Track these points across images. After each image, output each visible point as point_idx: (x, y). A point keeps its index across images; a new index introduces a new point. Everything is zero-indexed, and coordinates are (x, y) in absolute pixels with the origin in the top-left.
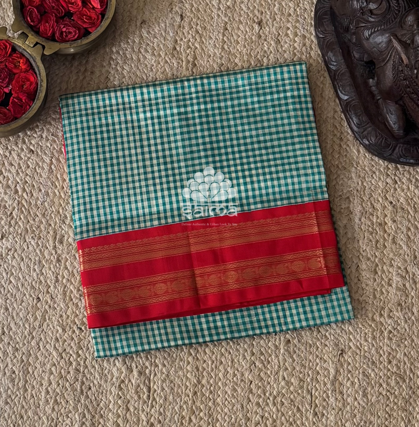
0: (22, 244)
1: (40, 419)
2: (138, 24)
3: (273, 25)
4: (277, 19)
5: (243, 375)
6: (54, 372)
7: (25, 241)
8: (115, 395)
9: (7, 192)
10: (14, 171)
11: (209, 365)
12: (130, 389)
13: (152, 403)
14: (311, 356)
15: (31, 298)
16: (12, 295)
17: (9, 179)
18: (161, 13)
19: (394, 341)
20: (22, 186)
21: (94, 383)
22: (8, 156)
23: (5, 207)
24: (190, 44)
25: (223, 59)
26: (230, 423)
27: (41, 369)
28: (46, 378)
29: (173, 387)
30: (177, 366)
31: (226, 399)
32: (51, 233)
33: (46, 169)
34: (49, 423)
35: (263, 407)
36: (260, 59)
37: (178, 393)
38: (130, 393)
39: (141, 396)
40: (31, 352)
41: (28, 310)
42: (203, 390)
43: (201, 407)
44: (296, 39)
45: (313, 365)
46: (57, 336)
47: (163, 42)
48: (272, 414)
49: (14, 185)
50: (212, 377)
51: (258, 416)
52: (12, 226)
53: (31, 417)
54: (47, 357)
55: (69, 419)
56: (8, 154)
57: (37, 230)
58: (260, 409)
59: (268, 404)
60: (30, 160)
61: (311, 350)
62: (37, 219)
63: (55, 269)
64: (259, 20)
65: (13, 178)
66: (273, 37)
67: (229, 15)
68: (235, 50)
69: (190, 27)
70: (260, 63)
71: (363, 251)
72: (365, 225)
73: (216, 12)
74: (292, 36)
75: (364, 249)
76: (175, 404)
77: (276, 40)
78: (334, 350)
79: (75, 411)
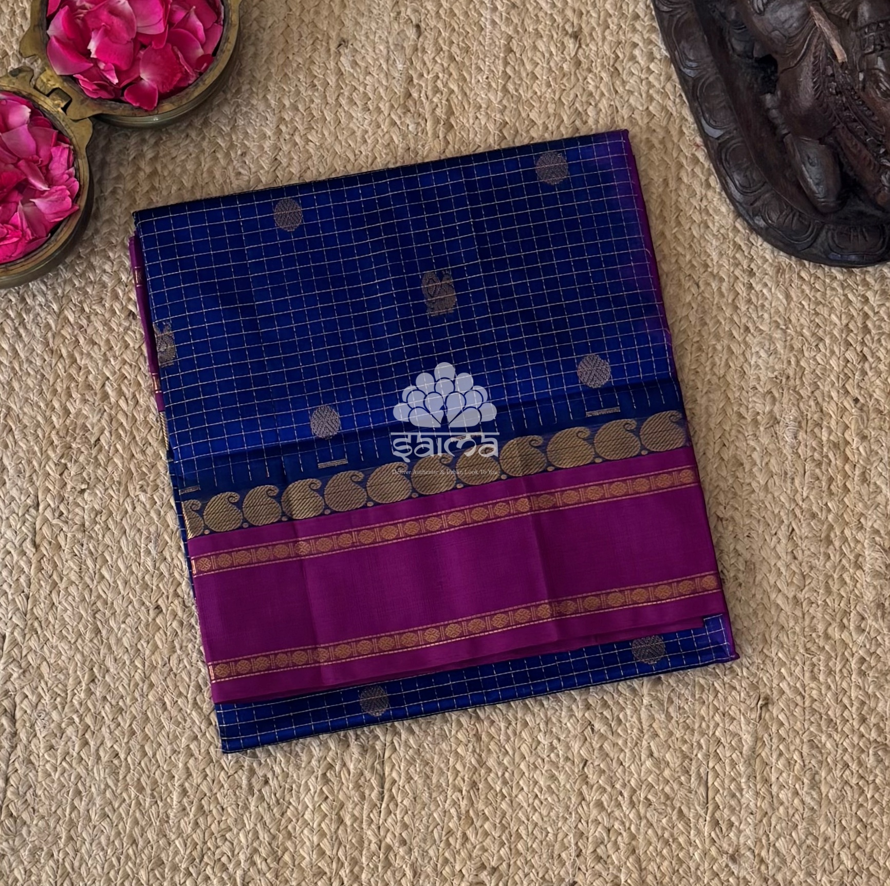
0: (121, 501)
1: (170, 844)
2: (333, 48)
3: (604, 39)
4: (611, 26)
5: (568, 748)
6: (196, 753)
7: (128, 495)
8: (315, 792)
9: (87, 397)
10: (96, 354)
11: (500, 730)
12: (344, 781)
13: (388, 805)
14: (704, 708)
15: (143, 608)
16: (105, 602)
17: (89, 372)
18: (377, 23)
20: (115, 385)
21: (274, 772)
22: (85, 326)
23: (84, 428)
24: (439, 83)
25: (507, 112)
26: (544, 843)
27: (169, 748)
28: (181, 765)
29: (429, 773)
30: (437, 732)
31: (537, 796)
34: (188, 852)
35: (609, 811)
36: (580, 109)
37: (439, 786)
38: (344, 788)
39: (367, 792)
40: (149, 714)
41: (138, 631)
42: (489, 779)
43: (486, 811)
44: (652, 66)
45: (708, 727)
47: (384, 83)
48: (627, 825)
49: (100, 383)
50: (507, 752)
51: (599, 829)
52: (100, 465)
53: (152, 842)
54: (180, 723)
55: (227, 843)
56: (84, 322)
57: (150, 473)
58: (604, 814)
59: (619, 804)
60: (129, 332)
61: (704, 697)
62: (149, 451)
64: (575, 30)
65: (98, 369)
66: (606, 63)
67: (516, 21)
68: (530, 94)
69: (437, 49)
70: (581, 119)
71: (803, 500)
72: (806, 446)
73: (488, 17)
74: (642, 61)
75: (805, 495)
76: (433, 808)
77: (612, 70)
78: (750, 697)
79: (239, 827)
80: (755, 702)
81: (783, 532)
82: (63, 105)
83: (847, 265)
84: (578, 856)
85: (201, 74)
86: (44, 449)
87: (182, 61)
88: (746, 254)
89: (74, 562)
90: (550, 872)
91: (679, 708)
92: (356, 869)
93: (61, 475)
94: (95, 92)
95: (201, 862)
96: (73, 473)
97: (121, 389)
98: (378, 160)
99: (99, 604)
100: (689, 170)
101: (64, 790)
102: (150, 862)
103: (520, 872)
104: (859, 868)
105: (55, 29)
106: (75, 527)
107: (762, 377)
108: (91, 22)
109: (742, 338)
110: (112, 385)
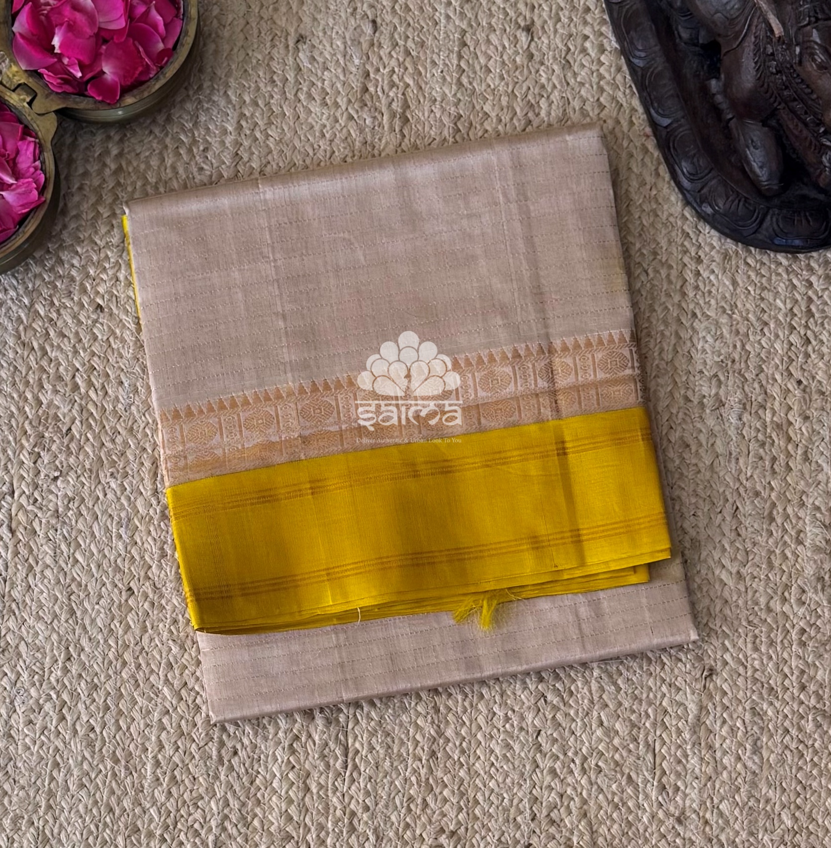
0: (93, 488)
1: (145, 812)
2: (291, 44)
3: (556, 31)
4: (563, 19)
5: (522, 718)
6: (169, 728)
7: (100, 482)
8: (283, 762)
9: (58, 388)
10: (67, 347)
11: (458, 702)
12: (310, 751)
13: (352, 774)
14: (652, 679)
15: (116, 590)
16: (80, 585)
17: (59, 364)
18: (334, 19)
19: (810, 649)
20: (85, 376)
21: (243, 744)
22: (55, 319)
23: (56, 418)
24: (395, 77)
25: (462, 104)
26: (500, 808)
27: (142, 722)
28: (153, 738)
29: (391, 743)
30: (398, 704)
31: (493, 764)
32: (147, 464)
33: (128, 341)
34: (162, 819)
35: (562, 777)
36: (533, 101)
37: (400, 755)
38: (310, 758)
39: (332, 762)
40: (122, 690)
41: (111, 612)
42: (448, 749)
43: (445, 779)
44: (603, 58)
45: (656, 697)
46: (168, 660)
47: (342, 77)
48: (579, 790)
49: (70, 374)
50: (464, 723)
51: (553, 795)
52: (72, 453)
53: (128, 810)
55: (199, 810)
56: (54, 315)
57: (120, 460)
58: (557, 780)
59: (572, 771)
60: (97, 325)
61: (652, 669)
62: (119, 440)
63: (159, 533)
64: (528, 23)
65: (68, 361)
66: (557, 56)
67: (469, 15)
68: (484, 86)
69: (392, 44)
70: (534, 111)
71: (747, 480)
72: (750, 427)
73: (443, 11)
74: (593, 53)
75: (749, 474)
76: (394, 776)
77: (563, 62)
78: (695, 668)
79: (210, 795)
80: (700, 673)
81: (728, 511)
82: (28, 100)
83: (792, 251)
84: (533, 820)
85: (162, 68)
86: (18, 439)
87: (143, 55)
88: (694, 241)
89: (49, 547)
90: (506, 834)
91: (628, 680)
92: (323, 834)
93: (35, 463)
94: (60, 86)
95: (174, 828)
96: (46, 461)
97: (90, 380)
98: (337, 153)
99: (73, 587)
100: (639, 159)
101: (43, 762)
102: (126, 829)
103: (477, 836)
104: (799, 827)
105: (20, 26)
106: (49, 513)
107: (708, 361)
108: (54, 18)
109: (690, 323)
110: (82, 376)
